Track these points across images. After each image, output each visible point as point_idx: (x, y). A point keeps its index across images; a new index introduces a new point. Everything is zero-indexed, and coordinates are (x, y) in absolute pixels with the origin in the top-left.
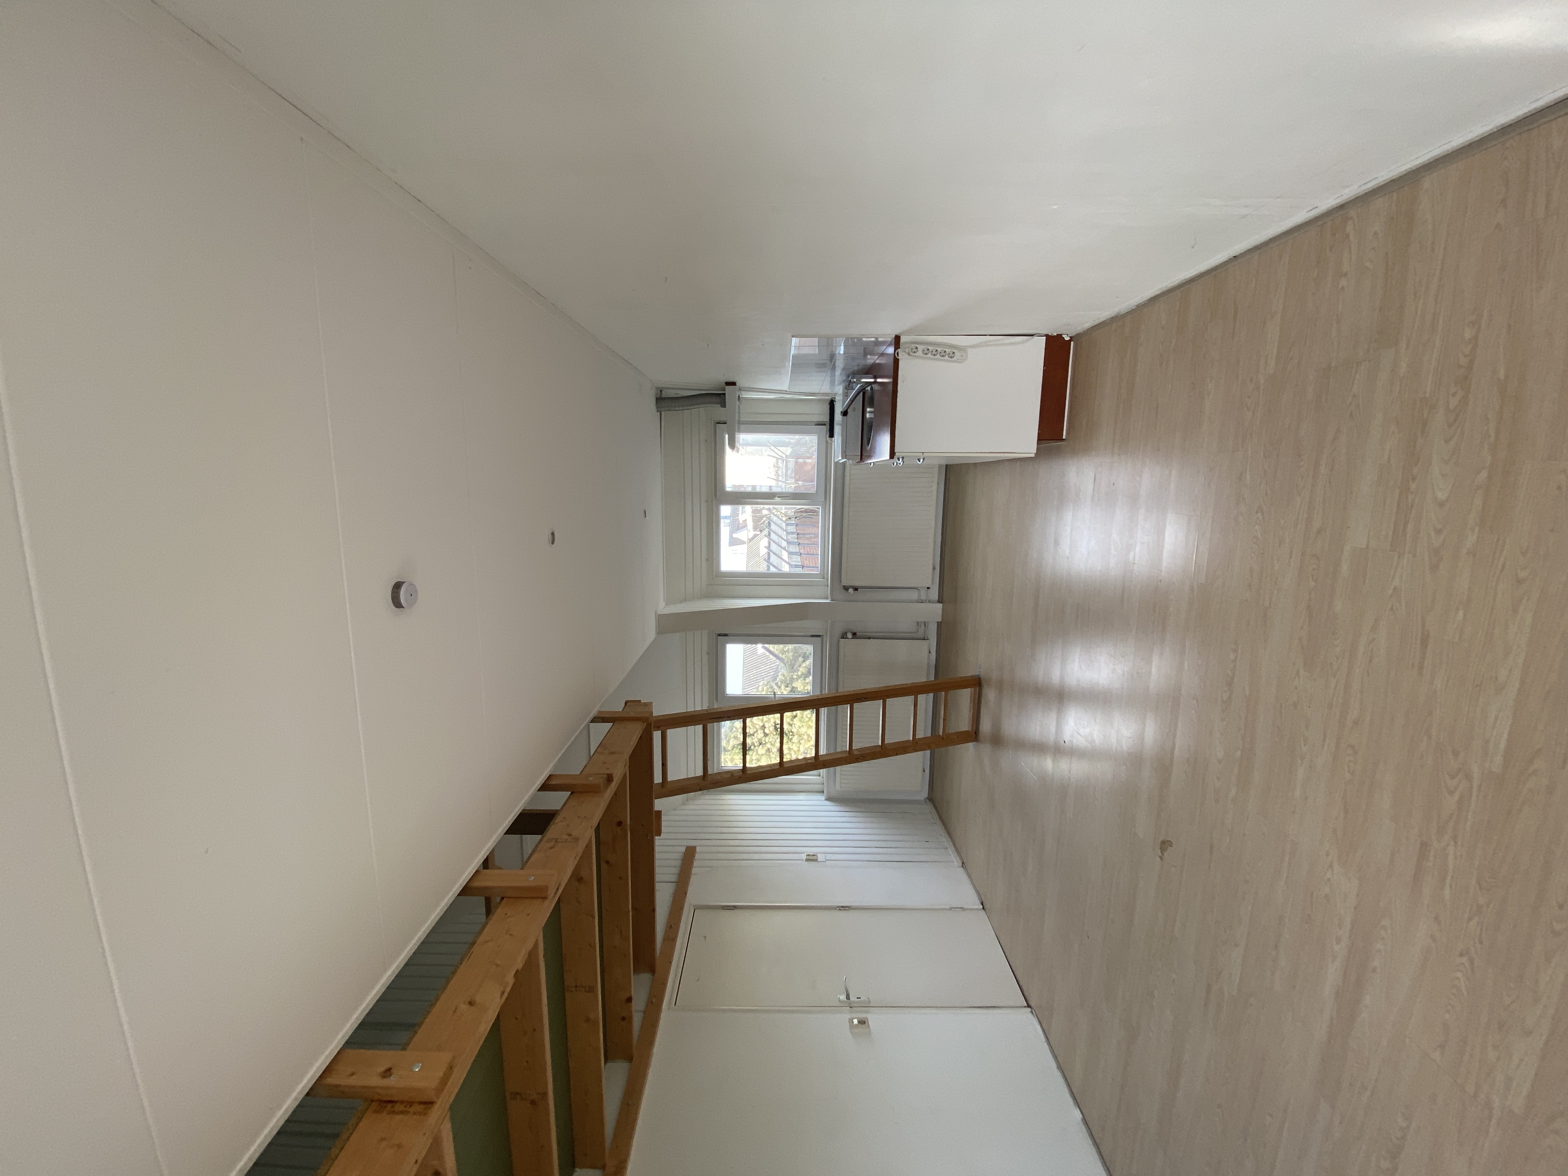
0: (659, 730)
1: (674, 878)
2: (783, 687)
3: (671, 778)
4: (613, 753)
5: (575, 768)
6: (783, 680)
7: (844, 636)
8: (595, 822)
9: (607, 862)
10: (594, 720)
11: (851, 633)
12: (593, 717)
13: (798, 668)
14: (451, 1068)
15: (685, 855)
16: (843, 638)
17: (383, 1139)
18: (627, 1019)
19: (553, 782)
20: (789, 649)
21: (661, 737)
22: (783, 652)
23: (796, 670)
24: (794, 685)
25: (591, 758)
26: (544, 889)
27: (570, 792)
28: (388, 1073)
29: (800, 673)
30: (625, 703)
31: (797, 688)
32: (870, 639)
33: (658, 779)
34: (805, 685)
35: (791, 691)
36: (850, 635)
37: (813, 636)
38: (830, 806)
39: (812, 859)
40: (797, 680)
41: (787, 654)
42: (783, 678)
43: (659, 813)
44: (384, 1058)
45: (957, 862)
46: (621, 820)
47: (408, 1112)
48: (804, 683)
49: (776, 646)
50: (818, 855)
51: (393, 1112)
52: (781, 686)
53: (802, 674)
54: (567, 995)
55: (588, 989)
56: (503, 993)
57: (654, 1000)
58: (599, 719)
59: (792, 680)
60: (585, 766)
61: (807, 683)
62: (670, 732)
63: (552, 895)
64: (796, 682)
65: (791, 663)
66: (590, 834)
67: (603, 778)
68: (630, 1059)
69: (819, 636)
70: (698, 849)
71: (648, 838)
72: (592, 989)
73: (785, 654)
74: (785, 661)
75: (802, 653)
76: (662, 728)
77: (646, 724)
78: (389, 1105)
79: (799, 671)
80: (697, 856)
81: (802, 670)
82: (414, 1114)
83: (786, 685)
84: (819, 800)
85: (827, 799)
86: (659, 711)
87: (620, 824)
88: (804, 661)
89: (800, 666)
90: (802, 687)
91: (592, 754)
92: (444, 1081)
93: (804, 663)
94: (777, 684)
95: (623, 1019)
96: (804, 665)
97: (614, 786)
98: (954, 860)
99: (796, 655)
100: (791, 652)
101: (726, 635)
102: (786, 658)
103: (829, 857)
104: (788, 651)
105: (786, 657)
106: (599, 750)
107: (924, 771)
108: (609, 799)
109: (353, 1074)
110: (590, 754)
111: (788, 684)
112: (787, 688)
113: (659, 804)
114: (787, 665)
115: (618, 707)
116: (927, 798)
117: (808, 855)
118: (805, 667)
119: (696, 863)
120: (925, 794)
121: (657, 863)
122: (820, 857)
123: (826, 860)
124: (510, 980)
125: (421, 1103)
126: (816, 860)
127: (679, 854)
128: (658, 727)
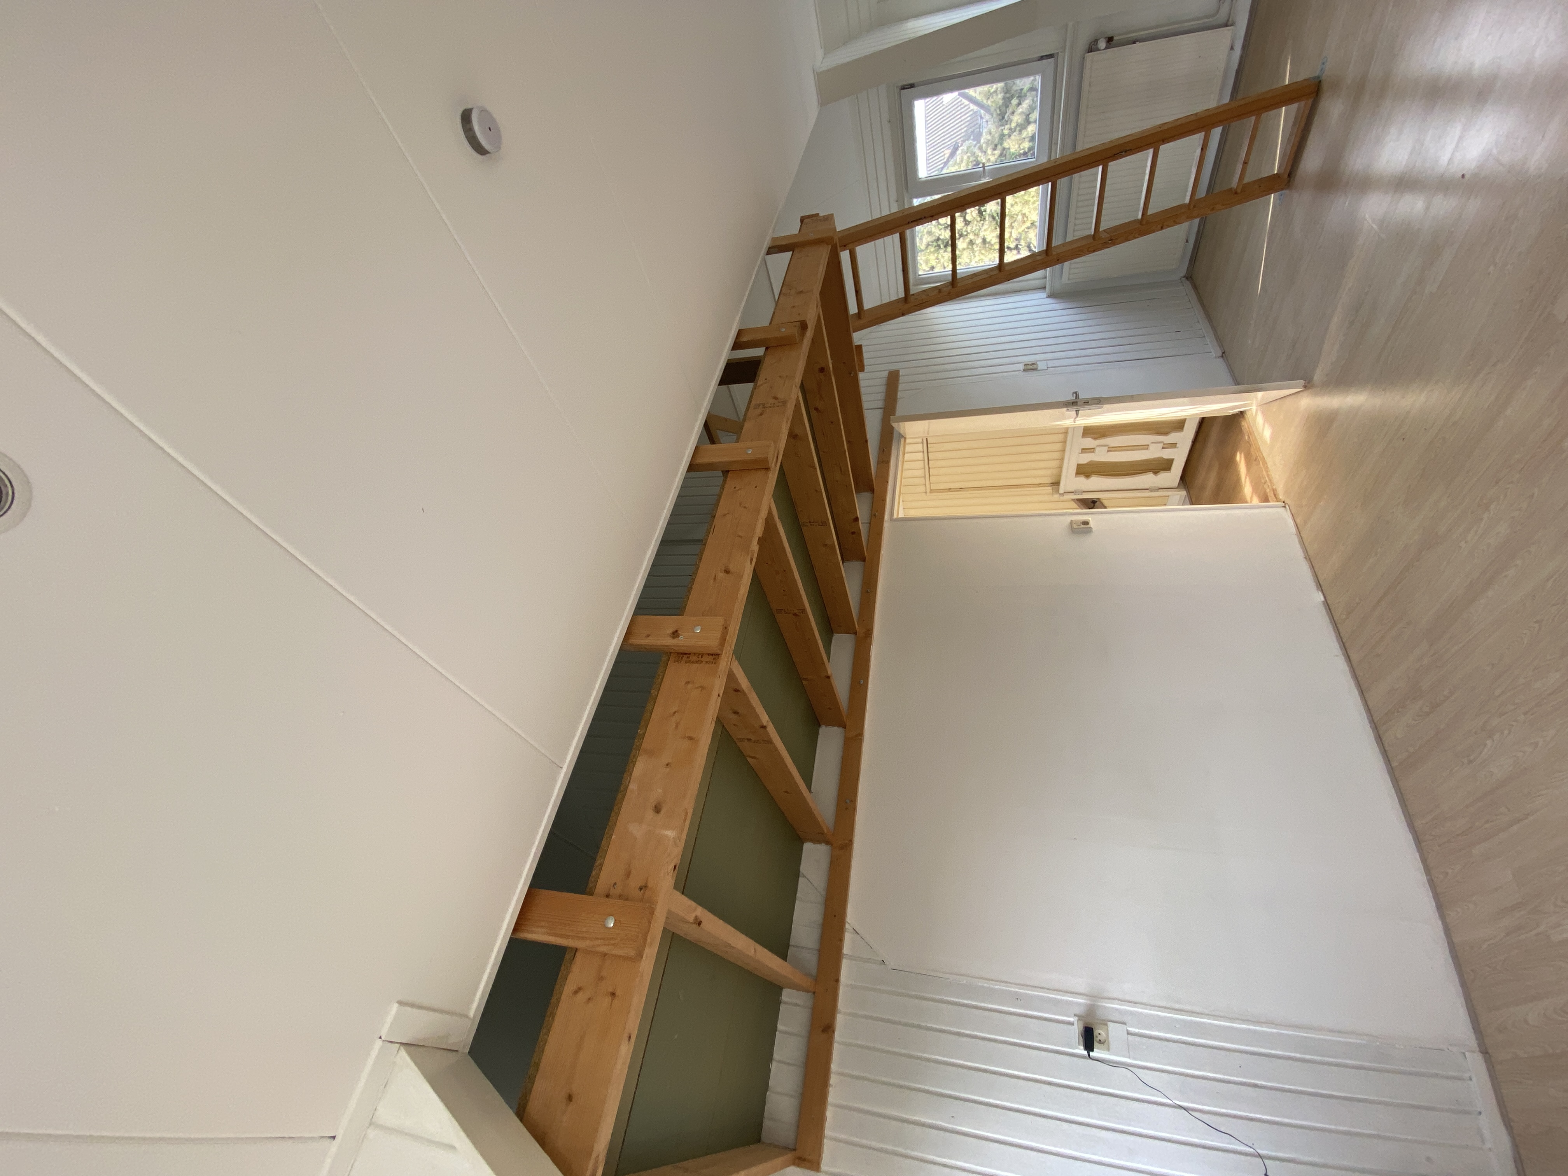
0: (847, 250)
1: (880, 404)
2: (989, 151)
3: (867, 306)
4: (801, 292)
5: (762, 319)
6: (989, 140)
7: (1092, 48)
8: (798, 380)
9: (816, 409)
10: (771, 250)
11: (1105, 38)
12: (768, 248)
13: (1011, 117)
14: (726, 628)
15: (888, 379)
16: (1090, 50)
17: (688, 683)
18: (856, 533)
19: (744, 339)
20: (997, 89)
21: (850, 260)
22: (989, 95)
23: (1007, 121)
24: (1006, 145)
25: (777, 304)
26: (765, 460)
27: (765, 348)
28: (675, 634)
29: (1013, 125)
30: (801, 220)
31: (1009, 149)
32: (1134, 43)
33: (853, 309)
34: (1020, 142)
35: (1001, 155)
36: (1102, 44)
37: (1042, 58)
38: (1052, 304)
39: (1030, 368)
40: (1010, 136)
41: (995, 97)
42: (989, 137)
43: (860, 347)
44: (670, 622)
45: (1214, 351)
46: (822, 366)
47: (702, 662)
48: (1020, 140)
49: (980, 89)
50: (1038, 363)
51: (689, 662)
52: (987, 149)
53: (1017, 125)
54: (804, 529)
55: (821, 524)
56: (752, 560)
57: (877, 514)
58: (775, 249)
59: (1002, 137)
60: (774, 313)
61: (1024, 138)
62: (860, 250)
63: (773, 464)
64: (1008, 141)
65: (1000, 110)
66: (795, 394)
67: (795, 326)
68: (864, 559)
69: (1051, 56)
70: (901, 373)
71: (852, 375)
72: (825, 524)
73: (992, 97)
74: (992, 109)
75: (1016, 91)
76: (850, 245)
77: (830, 246)
78: (685, 656)
79: (1011, 121)
80: (901, 380)
81: (1017, 119)
82: (706, 662)
83: (993, 146)
84: (1039, 299)
85: (1049, 297)
86: (842, 224)
87: (822, 370)
88: (1019, 104)
89: (1013, 113)
90: (1017, 146)
91: (777, 297)
92: (723, 639)
93: (1020, 106)
94: (980, 148)
95: (853, 533)
96: (1020, 110)
97: (809, 334)
98: (1212, 351)
99: (1008, 95)
100: (1001, 93)
101: (912, 86)
102: (994, 105)
103: (1050, 364)
104: (995, 92)
105: (992, 102)
106: (784, 291)
107: (1187, 241)
108: (808, 351)
109: (648, 636)
110: (775, 299)
111: (996, 146)
112: (996, 152)
113: (858, 337)
114: (995, 116)
115: (792, 229)
116: (1185, 277)
117: (1026, 364)
118: (1022, 113)
119: (901, 387)
120: (1183, 271)
121: (863, 390)
122: (1041, 366)
123: (1048, 368)
124: (755, 547)
125: (709, 654)
126: (1036, 369)
127: (884, 379)
128: (845, 246)
